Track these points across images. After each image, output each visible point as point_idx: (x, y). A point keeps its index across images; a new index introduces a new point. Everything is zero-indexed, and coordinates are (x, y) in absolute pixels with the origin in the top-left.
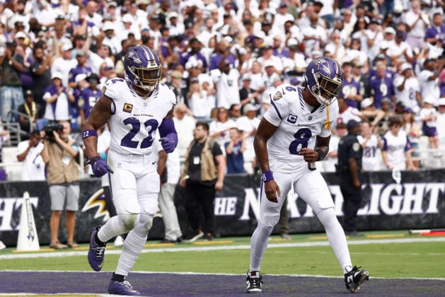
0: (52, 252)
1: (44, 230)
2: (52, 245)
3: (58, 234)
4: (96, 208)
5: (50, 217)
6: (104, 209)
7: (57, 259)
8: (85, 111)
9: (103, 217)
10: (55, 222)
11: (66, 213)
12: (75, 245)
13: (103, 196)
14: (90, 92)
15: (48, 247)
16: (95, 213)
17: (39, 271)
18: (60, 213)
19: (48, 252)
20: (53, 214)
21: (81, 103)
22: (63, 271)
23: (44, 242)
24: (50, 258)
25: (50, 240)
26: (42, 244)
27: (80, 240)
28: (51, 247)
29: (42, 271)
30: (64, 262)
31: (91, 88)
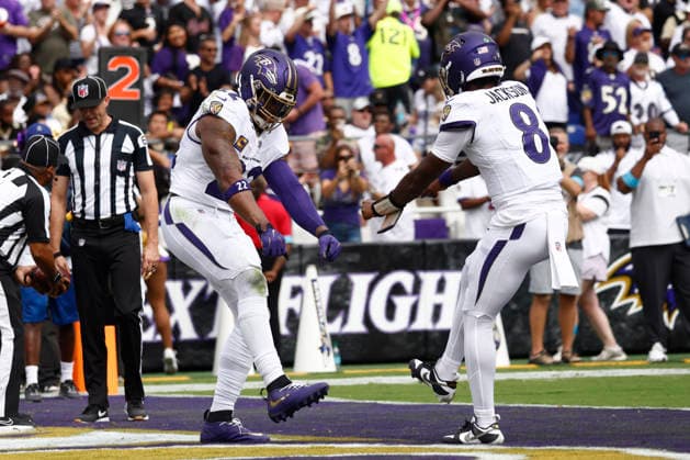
0: (534, 370)
1: (517, 330)
2: (532, 358)
3: (544, 337)
4: (616, 290)
5: (528, 305)
6: (630, 293)
7: (543, 382)
8: (593, 111)
9: (628, 306)
10: (538, 315)
11: (558, 300)
12: (576, 358)
13: (630, 267)
14: (604, 76)
15: (527, 361)
16: (613, 300)
17: (511, 405)
18: (549, 298)
19: (526, 370)
20: (535, 300)
21: (586, 96)
22: (556, 406)
23: (518, 352)
24: (530, 382)
25: (530, 349)
26: (513, 356)
27: (585, 349)
28: (531, 362)
29: (516, 405)
30: (556, 388)
31: (608, 69)
